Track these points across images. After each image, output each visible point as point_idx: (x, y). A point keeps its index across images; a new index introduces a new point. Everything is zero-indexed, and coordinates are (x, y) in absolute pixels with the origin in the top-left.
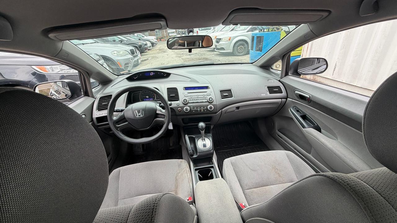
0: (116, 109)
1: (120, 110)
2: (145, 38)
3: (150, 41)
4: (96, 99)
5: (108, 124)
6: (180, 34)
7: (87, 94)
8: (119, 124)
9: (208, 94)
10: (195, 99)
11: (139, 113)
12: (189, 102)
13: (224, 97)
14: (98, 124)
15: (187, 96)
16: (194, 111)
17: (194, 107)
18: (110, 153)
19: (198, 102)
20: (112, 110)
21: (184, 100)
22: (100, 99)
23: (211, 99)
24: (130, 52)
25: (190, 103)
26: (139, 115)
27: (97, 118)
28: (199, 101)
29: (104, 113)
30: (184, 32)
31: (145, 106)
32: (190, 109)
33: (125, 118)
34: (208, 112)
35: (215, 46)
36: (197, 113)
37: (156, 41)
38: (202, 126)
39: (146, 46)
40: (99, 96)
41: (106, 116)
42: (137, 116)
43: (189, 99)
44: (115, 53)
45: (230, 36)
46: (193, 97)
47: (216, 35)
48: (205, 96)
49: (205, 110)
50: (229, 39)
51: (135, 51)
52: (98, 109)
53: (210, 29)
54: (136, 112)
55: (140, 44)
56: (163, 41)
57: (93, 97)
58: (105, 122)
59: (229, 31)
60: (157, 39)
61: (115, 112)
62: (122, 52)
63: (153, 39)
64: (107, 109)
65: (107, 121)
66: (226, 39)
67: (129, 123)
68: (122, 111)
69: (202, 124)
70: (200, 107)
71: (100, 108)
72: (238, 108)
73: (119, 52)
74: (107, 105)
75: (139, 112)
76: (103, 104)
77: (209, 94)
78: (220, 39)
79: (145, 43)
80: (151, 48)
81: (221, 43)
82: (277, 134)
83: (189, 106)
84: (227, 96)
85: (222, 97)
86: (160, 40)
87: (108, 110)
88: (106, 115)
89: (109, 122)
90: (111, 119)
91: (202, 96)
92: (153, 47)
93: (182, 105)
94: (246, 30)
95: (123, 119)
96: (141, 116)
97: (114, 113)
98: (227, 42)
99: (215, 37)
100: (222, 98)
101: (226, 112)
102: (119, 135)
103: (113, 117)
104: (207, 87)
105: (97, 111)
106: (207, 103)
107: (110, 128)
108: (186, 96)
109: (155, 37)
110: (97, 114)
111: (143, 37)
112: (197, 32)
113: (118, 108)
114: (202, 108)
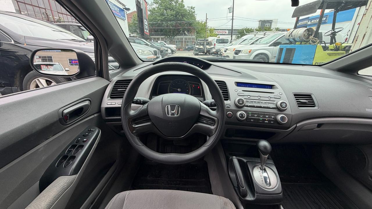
0: (135, 98)
1: (142, 100)
2: (167, 45)
3: (170, 49)
4: (110, 81)
5: (120, 120)
6: (198, 45)
7: (100, 74)
8: (137, 124)
9: (275, 97)
10: (255, 101)
11: (172, 109)
12: (246, 104)
13: (301, 105)
14: (106, 118)
15: (242, 94)
16: (252, 120)
17: (253, 113)
18: (115, 161)
19: (260, 107)
20: (130, 99)
21: (239, 101)
22: (116, 83)
23: (284, 105)
24: (153, 52)
25: (247, 106)
26: (172, 114)
27: (107, 109)
28: (262, 105)
29: (117, 103)
30: (202, 43)
31: (184, 99)
32: (248, 116)
33: (148, 115)
34: (276, 125)
35: (234, 58)
36: (257, 123)
37: (176, 49)
38: (265, 147)
39: (167, 52)
40: (115, 79)
41: (119, 108)
42: (168, 114)
43: (246, 100)
44: (140, 52)
45: (251, 49)
46: (252, 98)
47: (234, 48)
48: (272, 99)
49: (272, 120)
50: (250, 52)
51: (158, 52)
52: (111, 95)
53: (227, 43)
54: (168, 107)
55: (162, 49)
56: (182, 51)
57: (108, 79)
58: (117, 116)
59: (249, 44)
60: (177, 48)
61: (133, 103)
62: (146, 52)
63: (173, 47)
64: (122, 97)
65: (120, 115)
66: (246, 51)
67: (153, 124)
68: (144, 103)
69: (264, 143)
70: (264, 114)
71: (114, 95)
72: (320, 125)
73: (143, 51)
74: (123, 92)
75: (173, 107)
76: (118, 90)
77: (278, 97)
78: (240, 51)
79: (166, 49)
80: (171, 55)
81: (240, 54)
82: (369, 177)
83: (245, 111)
84: (305, 103)
85: (298, 104)
86: (179, 50)
87: (124, 101)
88: (120, 106)
89: (123, 117)
90: (127, 113)
91: (267, 99)
92: (172, 55)
93: (233, 107)
94: (269, 45)
95: (144, 116)
96: (175, 116)
97: (133, 105)
98: (247, 54)
99: (233, 49)
100: (299, 106)
101: (301, 129)
102: (135, 142)
103: (130, 110)
104: (271, 87)
105: (109, 98)
106: (275, 111)
107: (122, 125)
108: (240, 94)
109: (176, 46)
110: (108, 102)
111: (164, 45)
112: (215, 44)
113: (139, 98)
114: (267, 116)
